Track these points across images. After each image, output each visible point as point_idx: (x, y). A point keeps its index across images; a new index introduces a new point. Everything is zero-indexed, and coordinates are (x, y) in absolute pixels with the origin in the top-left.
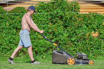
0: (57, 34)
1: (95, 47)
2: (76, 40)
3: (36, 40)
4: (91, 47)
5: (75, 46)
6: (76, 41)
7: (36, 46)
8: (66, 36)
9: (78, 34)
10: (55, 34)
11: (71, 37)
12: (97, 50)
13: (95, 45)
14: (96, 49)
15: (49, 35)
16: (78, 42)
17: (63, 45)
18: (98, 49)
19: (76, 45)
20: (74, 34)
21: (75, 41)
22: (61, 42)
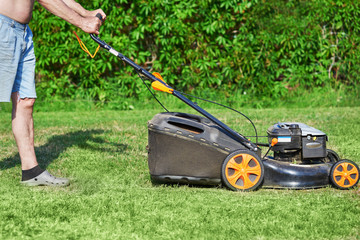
0: (147, 9)
1: (293, 54)
2: (224, 32)
3: (72, 32)
4: (281, 56)
5: (218, 52)
6: (223, 36)
7: (71, 53)
8: (184, 16)
9: (227, 7)
10: (141, 13)
11: (202, 19)
12: (301, 68)
13: (293, 50)
14: (301, 64)
15: (121, 13)
16: (232, 40)
17: (170, 52)
18: (309, 62)
19: (221, 48)
20: (215, 9)
21: (217, 34)
22: (164, 42)
